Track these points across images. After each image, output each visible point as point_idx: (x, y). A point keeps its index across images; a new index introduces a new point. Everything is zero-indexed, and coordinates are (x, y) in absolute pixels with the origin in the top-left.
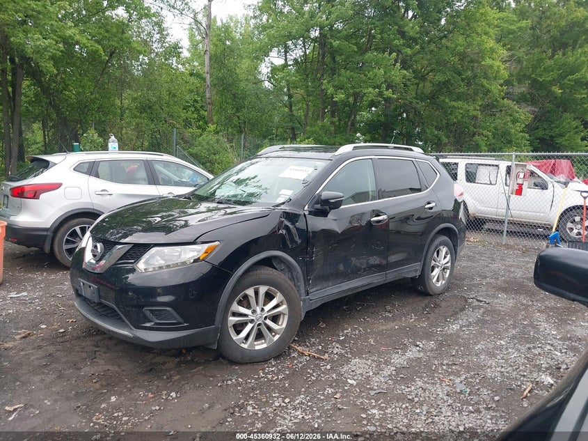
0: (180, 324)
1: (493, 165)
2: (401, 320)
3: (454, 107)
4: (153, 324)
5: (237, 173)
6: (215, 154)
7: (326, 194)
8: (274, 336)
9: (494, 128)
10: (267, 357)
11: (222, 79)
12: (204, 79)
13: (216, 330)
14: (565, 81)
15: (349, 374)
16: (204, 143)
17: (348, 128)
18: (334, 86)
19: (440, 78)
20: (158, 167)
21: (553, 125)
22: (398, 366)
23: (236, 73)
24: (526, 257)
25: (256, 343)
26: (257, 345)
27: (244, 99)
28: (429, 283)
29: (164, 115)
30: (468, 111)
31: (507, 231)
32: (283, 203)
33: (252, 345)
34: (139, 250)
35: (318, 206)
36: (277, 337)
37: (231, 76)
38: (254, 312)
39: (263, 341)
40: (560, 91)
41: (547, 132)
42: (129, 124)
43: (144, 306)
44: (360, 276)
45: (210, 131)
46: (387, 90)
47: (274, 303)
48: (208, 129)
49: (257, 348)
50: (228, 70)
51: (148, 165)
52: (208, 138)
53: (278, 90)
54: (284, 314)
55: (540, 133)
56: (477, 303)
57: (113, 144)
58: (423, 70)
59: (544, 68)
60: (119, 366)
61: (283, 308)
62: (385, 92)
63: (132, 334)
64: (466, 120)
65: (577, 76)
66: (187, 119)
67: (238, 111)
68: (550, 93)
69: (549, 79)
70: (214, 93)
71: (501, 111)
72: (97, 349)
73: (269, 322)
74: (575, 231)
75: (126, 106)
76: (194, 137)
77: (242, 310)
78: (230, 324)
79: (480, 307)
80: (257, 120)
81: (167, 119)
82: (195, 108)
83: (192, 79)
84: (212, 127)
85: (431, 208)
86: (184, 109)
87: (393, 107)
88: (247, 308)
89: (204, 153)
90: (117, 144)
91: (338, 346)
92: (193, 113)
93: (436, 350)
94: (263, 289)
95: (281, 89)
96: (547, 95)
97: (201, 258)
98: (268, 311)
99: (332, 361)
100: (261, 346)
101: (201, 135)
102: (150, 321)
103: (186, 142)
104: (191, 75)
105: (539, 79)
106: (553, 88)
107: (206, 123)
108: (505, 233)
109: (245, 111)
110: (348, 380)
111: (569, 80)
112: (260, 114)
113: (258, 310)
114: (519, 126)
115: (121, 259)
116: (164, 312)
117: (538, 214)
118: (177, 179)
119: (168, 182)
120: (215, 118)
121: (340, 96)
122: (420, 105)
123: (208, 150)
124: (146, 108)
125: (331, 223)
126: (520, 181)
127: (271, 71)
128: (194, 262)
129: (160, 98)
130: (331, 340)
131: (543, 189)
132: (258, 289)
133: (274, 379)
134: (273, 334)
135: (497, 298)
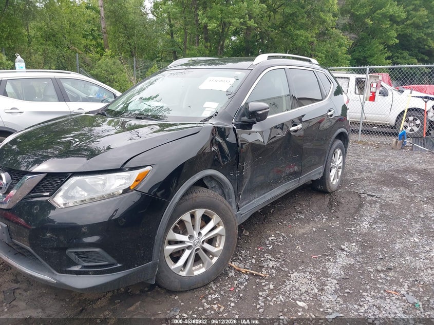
0: (113, 264)
1: (344, 78)
2: (314, 221)
3: (297, 34)
4: (80, 267)
5: (139, 93)
6: (112, 74)
7: (254, 105)
8: (212, 259)
9: (326, 51)
10: (206, 282)
11: (114, 12)
12: (99, 12)
13: (155, 265)
14: (375, 14)
15: (295, 294)
16: (103, 65)
17: (219, 52)
18: (208, 17)
19: (288, 10)
20: (66, 85)
21: (365, 49)
22: (338, 277)
23: (125, 7)
24: (381, 151)
25: (194, 268)
26: (196, 270)
27: (133, 28)
28: (329, 183)
29: (66, 43)
30: (308, 38)
31: (362, 131)
32: (211, 117)
33: (191, 271)
34: (55, 180)
35: (245, 119)
36: (215, 260)
37: (121, 9)
38: (191, 237)
39: (201, 265)
40: (371, 22)
41: (362, 54)
42: (36, 51)
43: (66, 249)
44: (280, 184)
45: (107, 56)
46: (250, 20)
47: (211, 225)
48: (106, 54)
49: (196, 273)
50: (119, 4)
51: (56, 83)
52: (106, 61)
53: (160, 21)
54: (221, 236)
55: (357, 55)
56: (369, 198)
57: (20, 63)
58: (274, 5)
59: (360, 5)
60: (43, 310)
61: (221, 229)
62: (248, 22)
63: (55, 279)
64: (306, 45)
65: (384, 10)
66: (87, 46)
67: (128, 39)
68: (364, 24)
69: (364, 13)
70: (108, 23)
71: (331, 38)
72: (16, 286)
73: (206, 246)
74: (409, 128)
75: (32, 35)
76: (94, 61)
77: (179, 237)
78: (167, 254)
79: (375, 202)
80: (145, 45)
81: (70, 46)
82: (93, 36)
83: (88, 12)
84: (108, 52)
85: (331, 116)
86: (83, 37)
87: (252, 35)
88: (183, 234)
89: (104, 74)
90: (24, 64)
91: (270, 257)
92: (91, 40)
93: (362, 254)
94: (199, 213)
95: (163, 20)
96: (361, 26)
97: (132, 188)
98: (206, 235)
99: (271, 279)
100: (199, 271)
101: (100, 59)
102: (76, 264)
103: (88, 65)
104: (87, 8)
105: (356, 13)
106: (366, 20)
107: (103, 49)
108: (360, 132)
109: (135, 38)
110: (297, 302)
111: (378, 14)
112: (147, 41)
113: (195, 234)
114: (344, 49)
115: (33, 191)
116: (93, 253)
117: (380, 116)
118: (85, 96)
119: (77, 99)
120: (110, 46)
121: (212, 26)
122: (273, 33)
123: (107, 71)
124: (50, 36)
125: (256, 135)
126: (373, 90)
127: (154, 5)
128: (123, 193)
129: (62, 28)
130: (261, 251)
131: (384, 96)
132: (194, 212)
133: (221, 310)
134: (211, 256)
135: (383, 191)
